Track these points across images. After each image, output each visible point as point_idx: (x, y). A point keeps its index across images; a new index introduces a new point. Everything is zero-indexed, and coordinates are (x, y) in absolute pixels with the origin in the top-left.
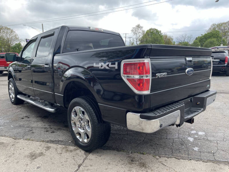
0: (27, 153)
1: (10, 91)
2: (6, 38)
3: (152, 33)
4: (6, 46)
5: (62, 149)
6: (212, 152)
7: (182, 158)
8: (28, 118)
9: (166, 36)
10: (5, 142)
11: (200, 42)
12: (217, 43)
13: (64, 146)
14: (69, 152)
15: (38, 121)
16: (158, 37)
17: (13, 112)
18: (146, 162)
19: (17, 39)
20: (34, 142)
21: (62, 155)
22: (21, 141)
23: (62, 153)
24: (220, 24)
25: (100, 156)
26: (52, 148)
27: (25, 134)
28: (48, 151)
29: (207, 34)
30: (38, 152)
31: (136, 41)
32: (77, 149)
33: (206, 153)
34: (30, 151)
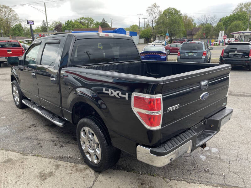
0: (37, 172)
1: (14, 94)
2: (4, 18)
3: (170, 13)
4: (5, 28)
5: (72, 168)
6: (223, 174)
7: (193, 181)
8: (35, 127)
9: (186, 17)
10: (13, 158)
11: (224, 25)
12: (243, 26)
13: (73, 164)
14: (79, 173)
15: (45, 131)
16: (176, 19)
17: (19, 119)
18: (155, 186)
19: (17, 19)
20: (43, 159)
21: (72, 175)
22: (30, 157)
23: (71, 173)
24: (248, 3)
25: (110, 178)
26: (61, 167)
27: (33, 149)
28: (58, 170)
29: (232, 16)
30: (48, 171)
31: (152, 22)
32: (87, 168)
33: (217, 176)
34: (40, 170)
